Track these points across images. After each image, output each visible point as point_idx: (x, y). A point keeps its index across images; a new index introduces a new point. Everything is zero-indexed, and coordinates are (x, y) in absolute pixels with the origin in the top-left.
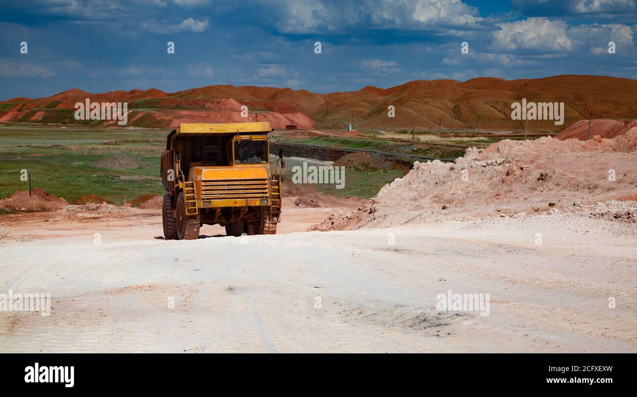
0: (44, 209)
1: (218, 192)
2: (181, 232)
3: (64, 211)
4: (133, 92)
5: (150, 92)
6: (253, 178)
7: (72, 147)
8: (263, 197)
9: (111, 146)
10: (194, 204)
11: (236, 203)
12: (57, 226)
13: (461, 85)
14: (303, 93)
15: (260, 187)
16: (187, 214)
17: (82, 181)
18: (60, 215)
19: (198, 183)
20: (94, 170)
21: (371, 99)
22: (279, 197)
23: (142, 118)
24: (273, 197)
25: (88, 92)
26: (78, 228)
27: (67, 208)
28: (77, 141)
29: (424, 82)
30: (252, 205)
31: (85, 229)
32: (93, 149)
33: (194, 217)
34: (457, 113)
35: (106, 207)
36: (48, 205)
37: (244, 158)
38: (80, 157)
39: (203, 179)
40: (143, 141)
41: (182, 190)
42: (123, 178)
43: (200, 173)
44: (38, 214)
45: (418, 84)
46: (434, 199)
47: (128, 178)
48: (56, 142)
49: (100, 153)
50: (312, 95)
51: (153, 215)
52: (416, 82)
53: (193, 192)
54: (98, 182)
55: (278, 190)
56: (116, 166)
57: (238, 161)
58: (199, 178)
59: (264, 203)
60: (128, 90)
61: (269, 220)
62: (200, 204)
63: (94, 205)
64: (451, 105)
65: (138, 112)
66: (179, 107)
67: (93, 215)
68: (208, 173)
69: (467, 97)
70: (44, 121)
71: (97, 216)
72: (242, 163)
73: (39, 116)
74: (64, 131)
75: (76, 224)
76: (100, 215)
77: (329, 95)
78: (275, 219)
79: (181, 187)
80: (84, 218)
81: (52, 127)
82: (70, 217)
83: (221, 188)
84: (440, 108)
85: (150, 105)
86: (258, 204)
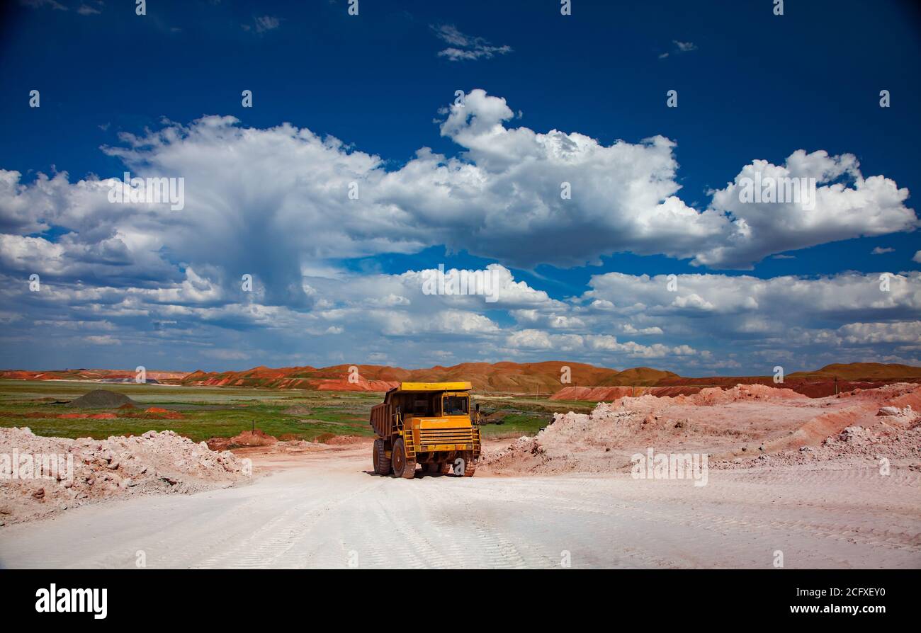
0: (262, 445)
1: (433, 439)
2: (399, 471)
3: (276, 446)
4: (296, 368)
5: (306, 368)
6: (461, 427)
7: (264, 401)
8: (468, 443)
9: (287, 401)
10: (413, 449)
11: (447, 448)
12: (275, 458)
13: (492, 366)
14: (398, 369)
15: (466, 434)
16: (407, 457)
17: (278, 424)
18: (274, 449)
19: (416, 431)
20: (282, 416)
21: (439, 373)
22: (478, 442)
23: (301, 383)
24: (475, 442)
25: (270, 368)
26: (290, 460)
27: (277, 444)
28: (266, 397)
29: (470, 364)
30: (460, 449)
31: (295, 460)
32: (276, 402)
33: (411, 459)
34: (490, 382)
35: (305, 444)
36: (265, 441)
37: (449, 411)
38: (270, 407)
39: (421, 428)
40: (305, 398)
41: (402, 437)
42: (303, 421)
43: (419, 422)
44: (259, 448)
45: (467, 365)
46: (586, 442)
47: (306, 421)
48: (253, 398)
49: (282, 405)
50: (403, 371)
51: (340, 450)
52: (466, 364)
53: (411, 438)
54: (287, 424)
55: (478, 437)
56: (296, 413)
57: (445, 413)
58: (417, 427)
59: (470, 448)
60: (293, 367)
61: (471, 460)
62: (418, 449)
63: (296, 442)
64: (487, 377)
65: (299, 380)
66: (324, 377)
67: (297, 450)
68: (425, 423)
69: (496, 372)
70: (243, 385)
71: (300, 450)
72: (449, 415)
73: (240, 382)
74: (255, 391)
75: (286, 456)
76: (302, 450)
77: (413, 371)
78: (476, 460)
79: (401, 434)
80: (292, 452)
81: (247, 389)
82: (282, 451)
83: (435, 435)
84: (481, 379)
85: (306, 376)
86: (464, 448)
